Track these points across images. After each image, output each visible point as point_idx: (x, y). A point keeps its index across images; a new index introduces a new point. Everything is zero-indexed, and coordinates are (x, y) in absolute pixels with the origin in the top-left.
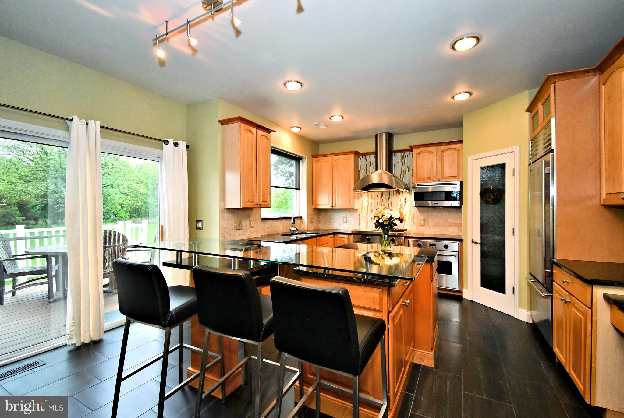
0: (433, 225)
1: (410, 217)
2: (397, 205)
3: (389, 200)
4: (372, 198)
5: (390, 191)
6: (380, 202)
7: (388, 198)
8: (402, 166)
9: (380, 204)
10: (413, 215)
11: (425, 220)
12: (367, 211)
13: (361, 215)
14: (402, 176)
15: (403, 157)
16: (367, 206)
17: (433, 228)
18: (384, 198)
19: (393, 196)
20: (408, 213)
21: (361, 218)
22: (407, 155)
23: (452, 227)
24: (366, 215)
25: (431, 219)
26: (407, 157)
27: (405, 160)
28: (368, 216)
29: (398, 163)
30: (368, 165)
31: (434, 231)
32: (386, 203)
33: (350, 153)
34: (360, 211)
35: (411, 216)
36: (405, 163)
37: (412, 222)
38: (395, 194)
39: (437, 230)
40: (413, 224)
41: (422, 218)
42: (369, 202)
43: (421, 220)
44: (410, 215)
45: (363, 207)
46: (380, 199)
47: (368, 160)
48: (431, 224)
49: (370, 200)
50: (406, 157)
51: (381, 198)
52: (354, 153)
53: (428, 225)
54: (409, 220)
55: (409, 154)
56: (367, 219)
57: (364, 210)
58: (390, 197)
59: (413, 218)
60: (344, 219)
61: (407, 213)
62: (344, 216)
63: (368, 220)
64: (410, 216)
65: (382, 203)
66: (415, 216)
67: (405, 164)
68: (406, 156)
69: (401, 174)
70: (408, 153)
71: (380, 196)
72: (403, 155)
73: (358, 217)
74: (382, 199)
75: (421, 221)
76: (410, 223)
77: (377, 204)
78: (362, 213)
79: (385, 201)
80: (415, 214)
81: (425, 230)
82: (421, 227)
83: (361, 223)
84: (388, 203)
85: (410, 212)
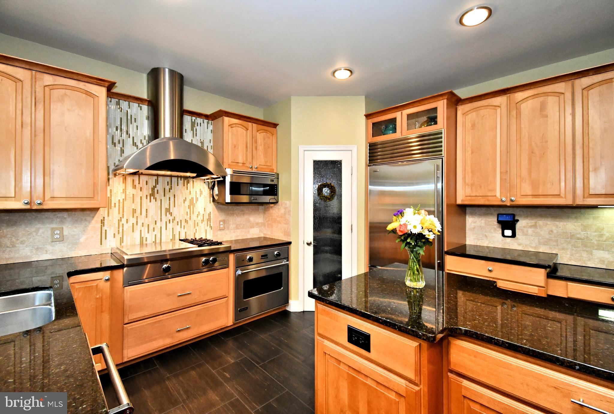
0: (234, 228)
1: (204, 219)
2: (184, 201)
3: (170, 192)
4: (134, 187)
5: (171, 176)
6: (152, 195)
7: (167, 188)
8: (192, 139)
9: (152, 198)
10: (210, 214)
11: (224, 221)
12: (122, 211)
13: (106, 222)
15: (193, 124)
16: (121, 201)
17: (234, 232)
18: (159, 187)
19: (178, 185)
20: (202, 212)
21: (104, 229)
22: (200, 123)
23: (254, 228)
24: (119, 221)
26: (200, 126)
27: (196, 129)
28: (124, 221)
30: (124, 121)
31: (235, 236)
32: (164, 196)
33: (99, 82)
34: (102, 211)
35: (206, 217)
36: (196, 133)
37: (207, 226)
38: (181, 182)
39: (238, 234)
40: (208, 228)
41: (221, 219)
42: (127, 193)
43: (220, 221)
44: (204, 215)
45: (113, 205)
46: (153, 189)
47: (124, 111)
48: (232, 226)
49: (130, 190)
50: (198, 126)
51: (155, 187)
52: (107, 84)
53: (228, 229)
54: (203, 223)
55: (203, 123)
56: (123, 227)
57: (114, 210)
58: (171, 187)
59: (209, 219)
60: (53, 234)
61: (200, 213)
62: (54, 226)
63: (125, 230)
65: (157, 196)
66: (212, 217)
67: (196, 136)
70: (202, 120)
71: (152, 182)
72: (193, 121)
73: (99, 225)
74: (156, 189)
75: (220, 223)
76: (205, 228)
77: (147, 198)
78: (108, 216)
79: (161, 192)
80: (211, 213)
81: (225, 236)
82: (220, 233)
83: (106, 238)
84: (167, 196)
85: (205, 211)
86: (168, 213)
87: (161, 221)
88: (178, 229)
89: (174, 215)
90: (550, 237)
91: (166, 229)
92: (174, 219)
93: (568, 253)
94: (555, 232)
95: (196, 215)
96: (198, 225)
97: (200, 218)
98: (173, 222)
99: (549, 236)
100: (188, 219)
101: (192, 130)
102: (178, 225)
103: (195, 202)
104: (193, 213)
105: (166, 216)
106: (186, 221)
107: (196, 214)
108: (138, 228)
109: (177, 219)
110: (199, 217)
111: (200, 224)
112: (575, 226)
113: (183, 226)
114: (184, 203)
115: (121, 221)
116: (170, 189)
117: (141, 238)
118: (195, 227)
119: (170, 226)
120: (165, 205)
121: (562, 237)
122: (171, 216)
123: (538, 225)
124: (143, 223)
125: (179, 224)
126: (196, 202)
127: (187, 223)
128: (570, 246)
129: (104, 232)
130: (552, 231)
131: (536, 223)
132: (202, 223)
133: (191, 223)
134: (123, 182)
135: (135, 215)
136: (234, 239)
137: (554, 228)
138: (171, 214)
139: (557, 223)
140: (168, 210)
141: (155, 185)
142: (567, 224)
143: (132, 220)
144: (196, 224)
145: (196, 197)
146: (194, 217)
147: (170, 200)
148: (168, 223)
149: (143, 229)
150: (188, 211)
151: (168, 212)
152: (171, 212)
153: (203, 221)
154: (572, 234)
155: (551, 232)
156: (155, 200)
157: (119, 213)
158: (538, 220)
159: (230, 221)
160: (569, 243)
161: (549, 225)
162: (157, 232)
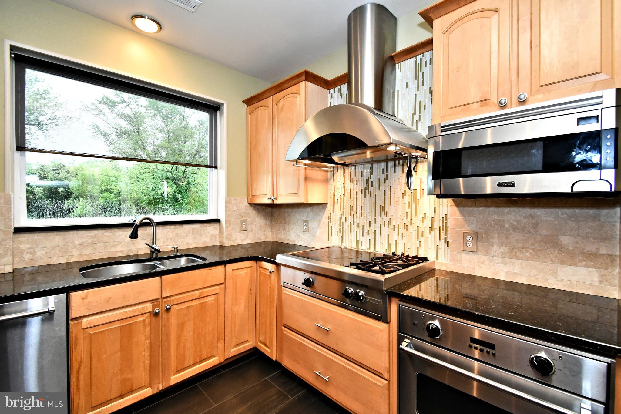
0: (503, 254)
1: (435, 227)
3: (385, 183)
4: (351, 180)
6: (367, 188)
7: (382, 177)
8: (417, 93)
9: (367, 191)
10: (444, 219)
11: (476, 236)
12: (342, 209)
13: (331, 218)
14: (416, 117)
15: (418, 68)
16: (342, 197)
17: (504, 264)
18: (374, 178)
19: (395, 172)
20: (430, 213)
21: (330, 225)
24: (341, 218)
25: (496, 235)
27: (423, 73)
28: (344, 218)
29: (407, 87)
32: (379, 189)
34: (329, 207)
35: (438, 224)
36: (423, 81)
37: (440, 239)
39: (516, 271)
40: (442, 244)
41: (468, 229)
42: (346, 188)
43: (465, 235)
44: (435, 220)
45: (336, 201)
46: (368, 181)
48: (498, 249)
49: (349, 185)
50: (426, 66)
51: (369, 178)
52: (304, 78)
53: (487, 252)
54: (432, 233)
56: (343, 225)
57: (337, 206)
58: (387, 175)
59: (444, 228)
60: (304, 226)
61: (427, 215)
62: (304, 218)
63: (344, 229)
64: (435, 224)
65: (371, 189)
66: (448, 224)
67: (423, 85)
68: (428, 63)
69: (414, 114)
71: (367, 172)
72: (419, 62)
73: (327, 221)
74: (370, 180)
75: (465, 238)
76: (435, 242)
77: (362, 193)
78: (333, 212)
79: (376, 184)
80: (448, 217)
81: (479, 266)
82: (465, 256)
83: (332, 236)
84: (382, 189)
85: (435, 212)
86: (383, 213)
87: (375, 222)
88: (394, 236)
89: (389, 216)
91: (381, 235)
92: (389, 222)
95: (421, 219)
96: (422, 236)
97: (428, 223)
98: (388, 226)
100: (409, 224)
101: (416, 80)
102: (394, 230)
103: (418, 197)
104: (416, 215)
105: (381, 216)
106: (406, 227)
107: (420, 216)
108: (354, 228)
109: (394, 223)
110: (425, 222)
111: (426, 233)
113: (400, 234)
114: (403, 198)
115: (341, 219)
116: (386, 179)
117: (357, 241)
118: (418, 238)
119: (385, 231)
120: (380, 203)
122: (386, 216)
124: (358, 223)
125: (396, 229)
126: (421, 198)
127: (407, 230)
129: (330, 228)
132: (430, 232)
133: (412, 230)
134: (343, 177)
135: (353, 213)
136: (502, 277)
138: (386, 214)
140: (383, 208)
141: (369, 176)
143: (350, 219)
144: (420, 234)
145: (421, 188)
146: (417, 222)
147: (385, 195)
148: (383, 226)
149: (358, 230)
150: (409, 210)
151: (383, 211)
152: (386, 211)
153: (431, 229)
156: (369, 194)
157: (340, 210)
159: (493, 238)
162: (371, 236)
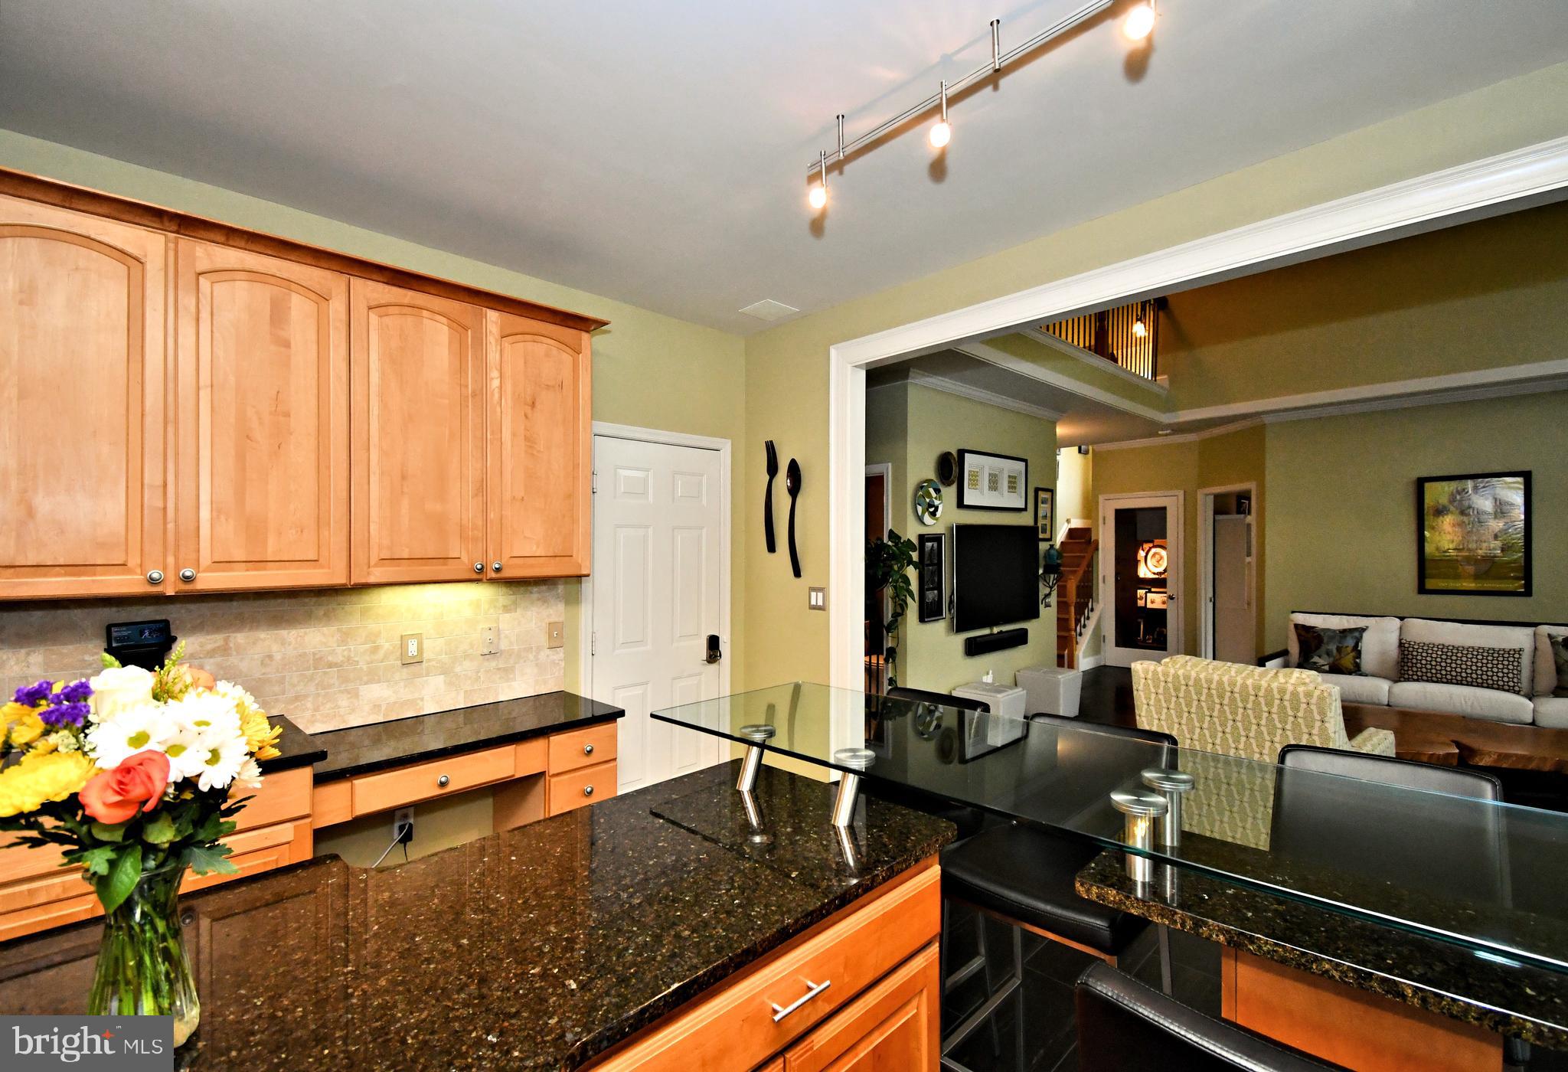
90: (264, 674)
93: (309, 705)
94: (278, 657)
99: (263, 671)
112: (324, 635)
121: (294, 669)
123: (231, 645)
128: (312, 688)
130: (270, 657)
131: (226, 640)
137: (275, 648)
139: (284, 633)
142: (306, 633)
154: (317, 657)
155: (267, 661)
158: (233, 632)
160: (311, 679)
161: (264, 640)
